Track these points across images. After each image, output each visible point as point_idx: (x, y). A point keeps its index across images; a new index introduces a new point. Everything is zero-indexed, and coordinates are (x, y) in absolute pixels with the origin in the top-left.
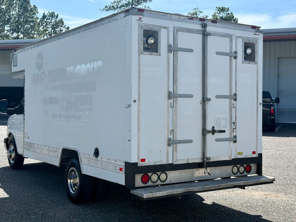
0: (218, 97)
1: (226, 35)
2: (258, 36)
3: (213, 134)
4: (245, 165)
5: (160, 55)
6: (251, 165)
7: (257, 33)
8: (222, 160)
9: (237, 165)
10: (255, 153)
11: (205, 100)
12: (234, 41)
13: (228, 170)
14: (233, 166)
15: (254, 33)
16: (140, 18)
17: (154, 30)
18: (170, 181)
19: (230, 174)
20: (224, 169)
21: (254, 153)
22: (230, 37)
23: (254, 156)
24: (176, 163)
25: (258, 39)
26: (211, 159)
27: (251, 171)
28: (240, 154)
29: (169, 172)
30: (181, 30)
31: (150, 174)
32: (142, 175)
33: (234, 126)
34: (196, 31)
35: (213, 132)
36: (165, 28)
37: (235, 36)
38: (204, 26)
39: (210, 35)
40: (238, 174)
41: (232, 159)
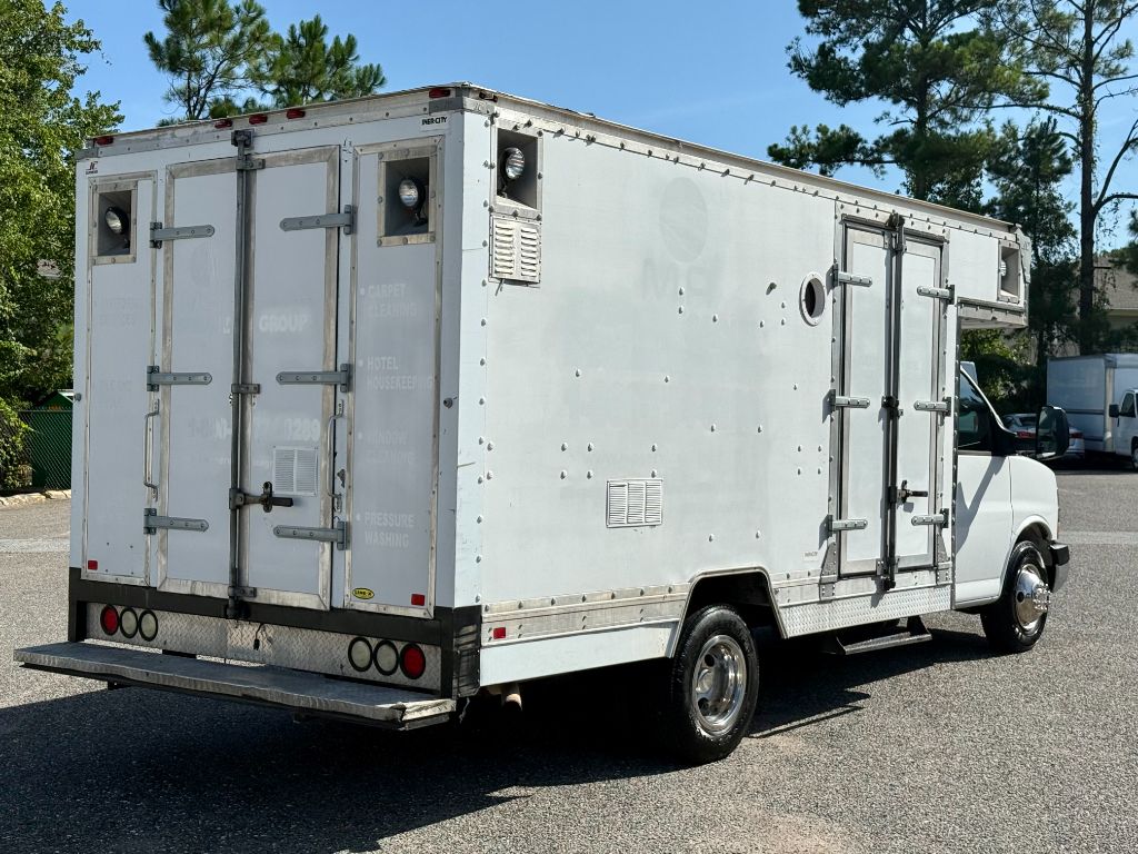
0: (283, 378)
1: (315, 152)
2: (443, 125)
3: (268, 509)
4: (400, 646)
5: (134, 260)
6: (424, 648)
7: (436, 115)
8: (295, 604)
9: (369, 639)
10: (423, 604)
11: (243, 390)
12: (347, 169)
13: (335, 648)
14: (351, 638)
15: (427, 117)
16: (92, 166)
17: (122, 188)
18: (165, 643)
19: (342, 667)
20: (321, 642)
21: (418, 600)
22: (332, 157)
23: (417, 612)
24: (162, 590)
25: (443, 135)
26: (259, 593)
27: (425, 673)
28: (361, 593)
29: (162, 613)
30: (183, 170)
31: (119, 609)
32: (102, 607)
33: (343, 485)
34: (222, 164)
35: (269, 501)
36: (147, 175)
37: (351, 150)
38: (243, 141)
39: (263, 164)
40: (373, 674)
41: (328, 608)
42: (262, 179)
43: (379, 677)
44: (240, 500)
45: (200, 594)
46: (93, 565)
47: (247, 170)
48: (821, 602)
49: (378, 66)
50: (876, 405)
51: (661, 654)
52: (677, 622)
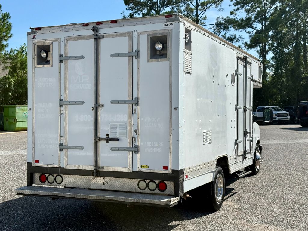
0: (113, 102)
1: (124, 33)
2: (171, 26)
3: (107, 142)
4: (157, 182)
5: (52, 66)
6: (166, 182)
7: (168, 23)
8: (119, 171)
9: (145, 180)
10: (167, 169)
11: (97, 106)
12: (135, 39)
13: (133, 183)
14: (139, 180)
16: (34, 37)
17: (46, 44)
18: (66, 184)
19: (135, 189)
20: (127, 182)
21: (166, 168)
22: (130, 35)
23: (165, 171)
24: (66, 168)
25: (172, 29)
26: (105, 168)
27: (167, 190)
28: (144, 167)
29: (64, 175)
30: (71, 39)
31: (47, 175)
32: (40, 174)
33: (136, 134)
34: (87, 37)
35: (108, 140)
36: (56, 40)
37: (137, 33)
38: (96, 30)
39: (103, 37)
40: (147, 190)
41: (132, 171)
42: (102, 42)
43: (149, 191)
44: (97, 140)
45: (81, 169)
46: (37, 161)
47: (97, 39)
48: (235, 163)
49: (8, 13)
50: (242, 109)
51: (211, 181)
52: (214, 171)
